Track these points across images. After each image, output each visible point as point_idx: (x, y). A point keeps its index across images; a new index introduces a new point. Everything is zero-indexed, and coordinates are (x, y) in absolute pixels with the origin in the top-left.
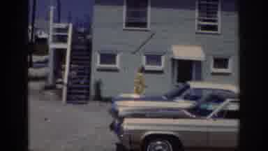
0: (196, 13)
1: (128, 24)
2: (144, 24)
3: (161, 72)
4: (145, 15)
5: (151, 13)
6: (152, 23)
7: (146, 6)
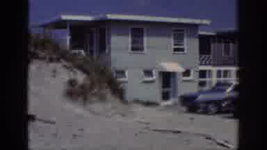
0: (172, 40)
1: (133, 49)
2: (142, 49)
3: (152, 82)
4: (142, 43)
5: (146, 40)
6: (148, 47)
7: (142, 36)
